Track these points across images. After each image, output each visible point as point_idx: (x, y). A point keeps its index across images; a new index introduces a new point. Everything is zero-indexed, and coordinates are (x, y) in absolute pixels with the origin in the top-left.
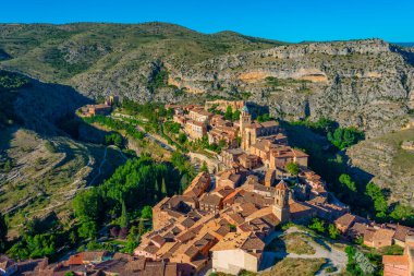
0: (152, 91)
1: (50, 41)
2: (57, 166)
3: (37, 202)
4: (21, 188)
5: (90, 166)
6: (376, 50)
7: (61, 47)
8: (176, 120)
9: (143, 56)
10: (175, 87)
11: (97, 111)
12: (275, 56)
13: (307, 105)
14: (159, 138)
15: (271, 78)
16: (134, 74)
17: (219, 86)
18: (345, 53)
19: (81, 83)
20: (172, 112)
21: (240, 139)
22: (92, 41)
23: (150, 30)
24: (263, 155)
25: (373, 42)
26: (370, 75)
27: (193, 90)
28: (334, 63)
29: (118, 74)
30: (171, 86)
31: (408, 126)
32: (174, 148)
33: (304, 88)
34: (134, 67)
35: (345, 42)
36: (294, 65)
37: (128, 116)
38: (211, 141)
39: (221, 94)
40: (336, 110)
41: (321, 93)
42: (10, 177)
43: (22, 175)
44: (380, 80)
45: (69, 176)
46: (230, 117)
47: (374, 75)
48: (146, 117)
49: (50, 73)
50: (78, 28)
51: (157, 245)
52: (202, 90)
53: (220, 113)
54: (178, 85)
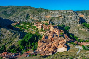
0: (27, 20)
1: (3, 9)
2: (12, 35)
3: (10, 43)
4: (6, 40)
5: (19, 35)
6: (71, 12)
7: (6, 11)
8: (35, 25)
9: (24, 13)
10: (32, 19)
11: (17, 24)
12: (52, 13)
13: (59, 22)
14: (32, 29)
15: (52, 17)
16: (23, 16)
17: (41, 19)
18: (65, 12)
19: (11, 18)
20: (34, 24)
21: (50, 29)
22: (13, 10)
23: (25, 7)
24: (55, 31)
25: (70, 10)
26: (70, 16)
27: (36, 19)
28: (64, 14)
29: (19, 16)
30: (31, 19)
31: (79, 26)
32: (35, 31)
33: (58, 19)
34: (23, 15)
35: (65, 10)
36: (56, 15)
37: (24, 25)
38: (44, 29)
39: (42, 20)
40: (65, 23)
41: (61, 20)
42: (3, 38)
43: (5, 37)
44: (72, 17)
45: (16, 37)
46: (47, 25)
47: (71, 16)
48: (28, 25)
49: (4, 16)
50: (9, 7)
51: (43, 48)
52: (38, 19)
53: (44, 24)
54: (33, 18)
